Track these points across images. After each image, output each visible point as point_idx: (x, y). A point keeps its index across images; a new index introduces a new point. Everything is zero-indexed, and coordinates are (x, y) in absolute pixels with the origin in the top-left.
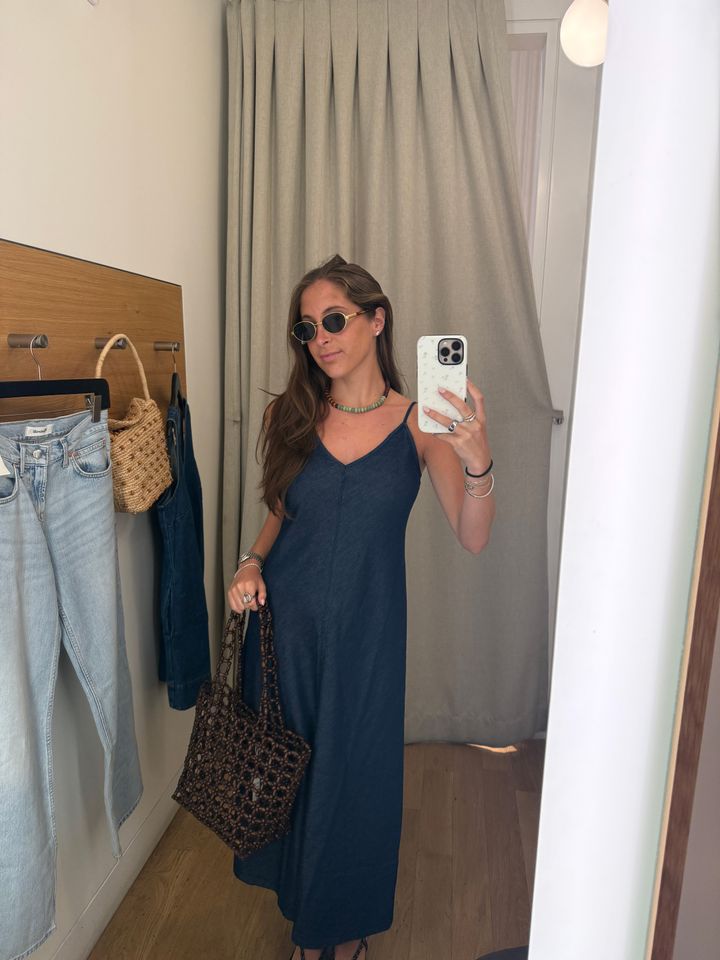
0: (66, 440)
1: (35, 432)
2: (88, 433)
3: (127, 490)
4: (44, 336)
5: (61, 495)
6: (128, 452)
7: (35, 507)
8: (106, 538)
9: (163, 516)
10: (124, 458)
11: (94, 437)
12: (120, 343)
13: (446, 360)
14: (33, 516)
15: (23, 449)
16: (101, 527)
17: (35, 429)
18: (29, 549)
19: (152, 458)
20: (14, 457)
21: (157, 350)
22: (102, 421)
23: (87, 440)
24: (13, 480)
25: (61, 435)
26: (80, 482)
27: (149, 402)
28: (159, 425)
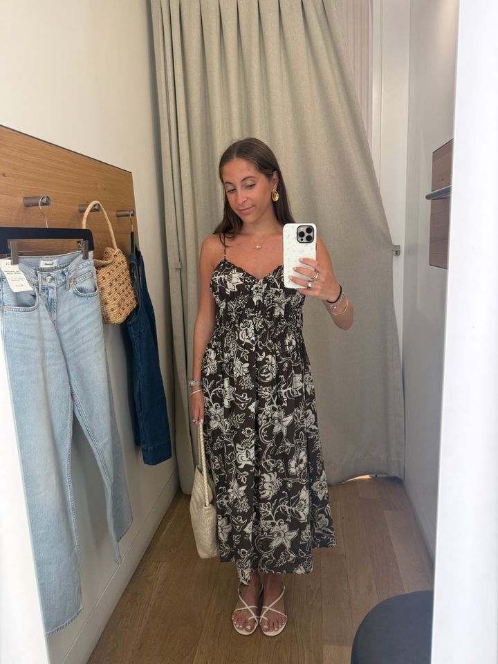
0: (67, 271)
1: (46, 264)
2: (81, 266)
3: (109, 308)
4: (48, 197)
5: (67, 309)
6: (108, 281)
7: (51, 316)
8: (99, 339)
9: (131, 329)
10: (105, 284)
11: (86, 269)
12: (96, 207)
13: (302, 240)
14: (49, 322)
15: (39, 275)
16: (95, 331)
17: (46, 262)
18: (48, 344)
19: (123, 287)
20: (34, 280)
21: (118, 216)
22: (90, 258)
23: (81, 271)
24: (34, 296)
25: (64, 267)
26: (79, 300)
27: (117, 250)
28: (125, 265)
